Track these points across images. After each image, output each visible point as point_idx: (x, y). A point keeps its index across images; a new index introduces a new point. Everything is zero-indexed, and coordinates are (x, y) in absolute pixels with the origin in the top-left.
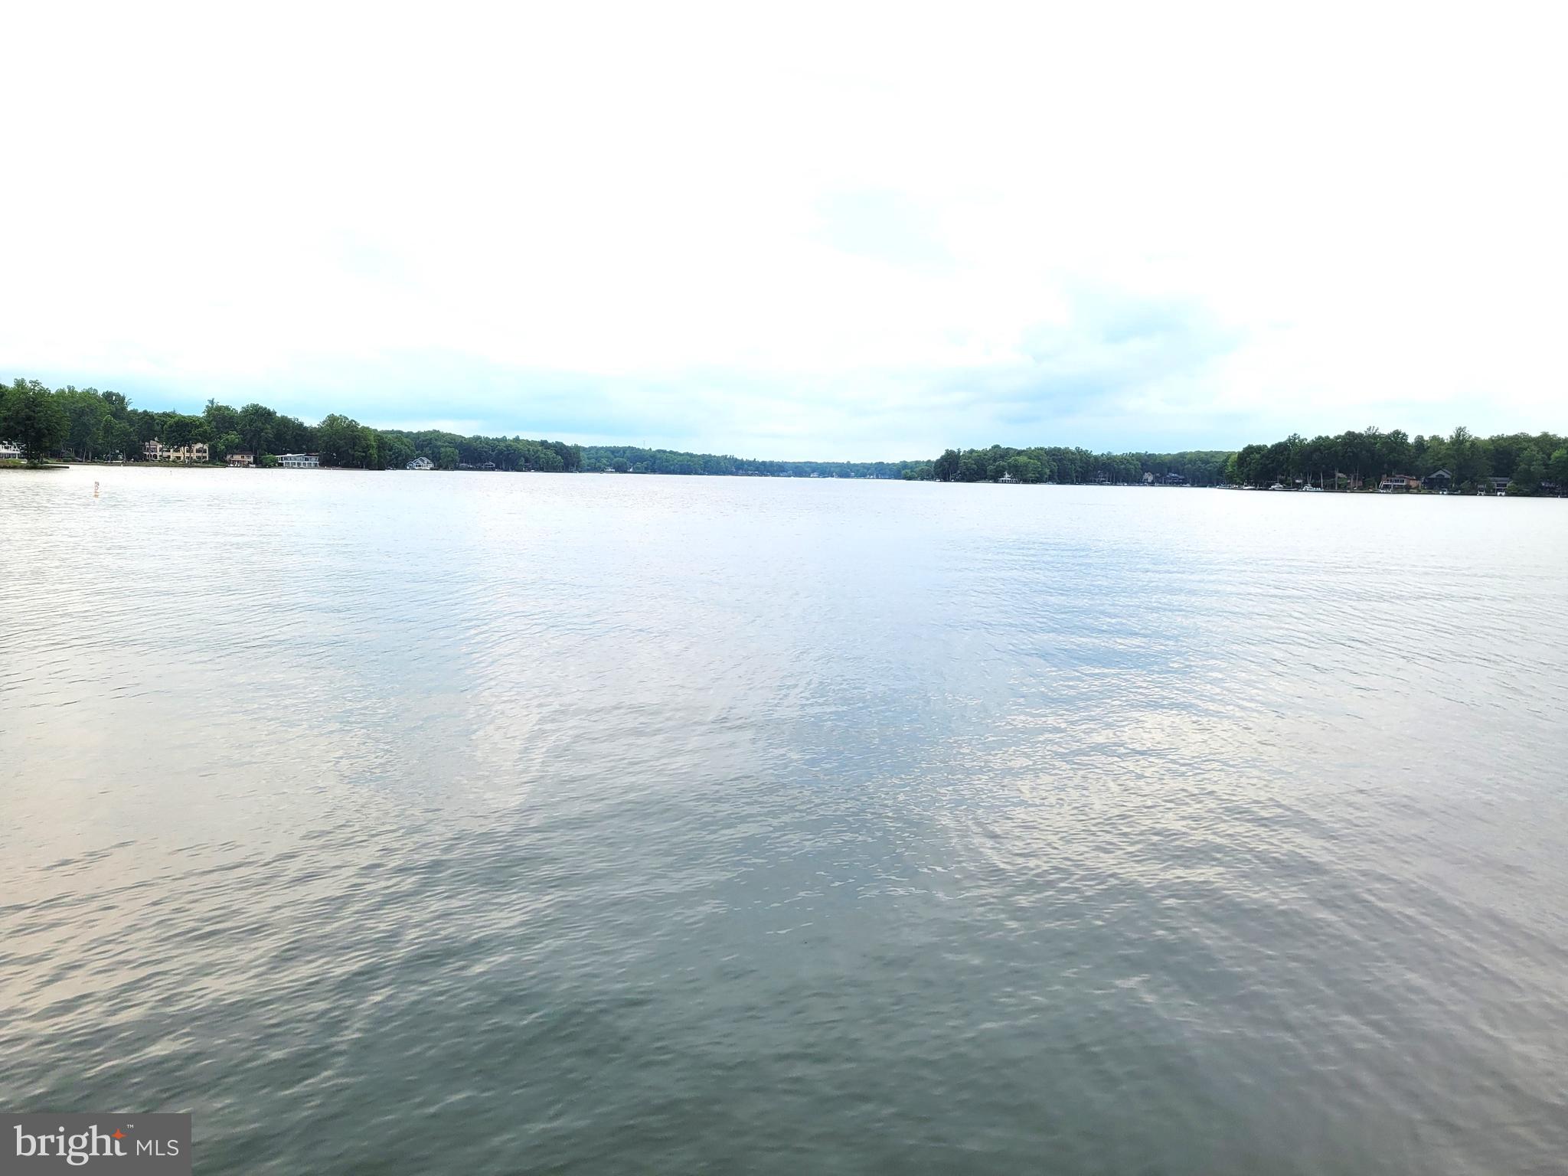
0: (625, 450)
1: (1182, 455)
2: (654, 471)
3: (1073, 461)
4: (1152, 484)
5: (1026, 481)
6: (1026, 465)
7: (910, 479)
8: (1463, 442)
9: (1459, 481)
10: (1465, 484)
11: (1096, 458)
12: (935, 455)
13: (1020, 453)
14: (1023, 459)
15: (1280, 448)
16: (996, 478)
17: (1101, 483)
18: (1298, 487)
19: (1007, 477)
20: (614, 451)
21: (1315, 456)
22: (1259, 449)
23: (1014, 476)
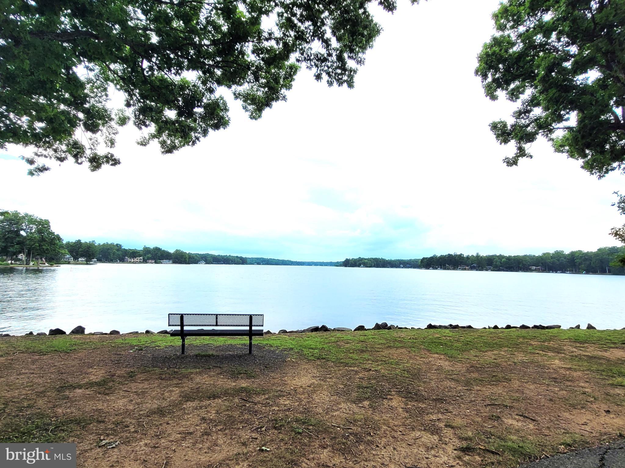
0: (260, 258)
1: (410, 260)
2: (268, 264)
3: (380, 261)
4: (403, 268)
5: (367, 267)
6: (367, 262)
7: (338, 266)
8: (479, 256)
9: (479, 267)
10: (480, 268)
11: (387, 261)
12: (343, 260)
13: (366, 259)
14: (366, 261)
15: (432, 258)
16: (359, 266)
17: (388, 267)
18: (436, 269)
19: (362, 266)
20: (257, 259)
21: (440, 260)
22: (426, 258)
23: (364, 266)
